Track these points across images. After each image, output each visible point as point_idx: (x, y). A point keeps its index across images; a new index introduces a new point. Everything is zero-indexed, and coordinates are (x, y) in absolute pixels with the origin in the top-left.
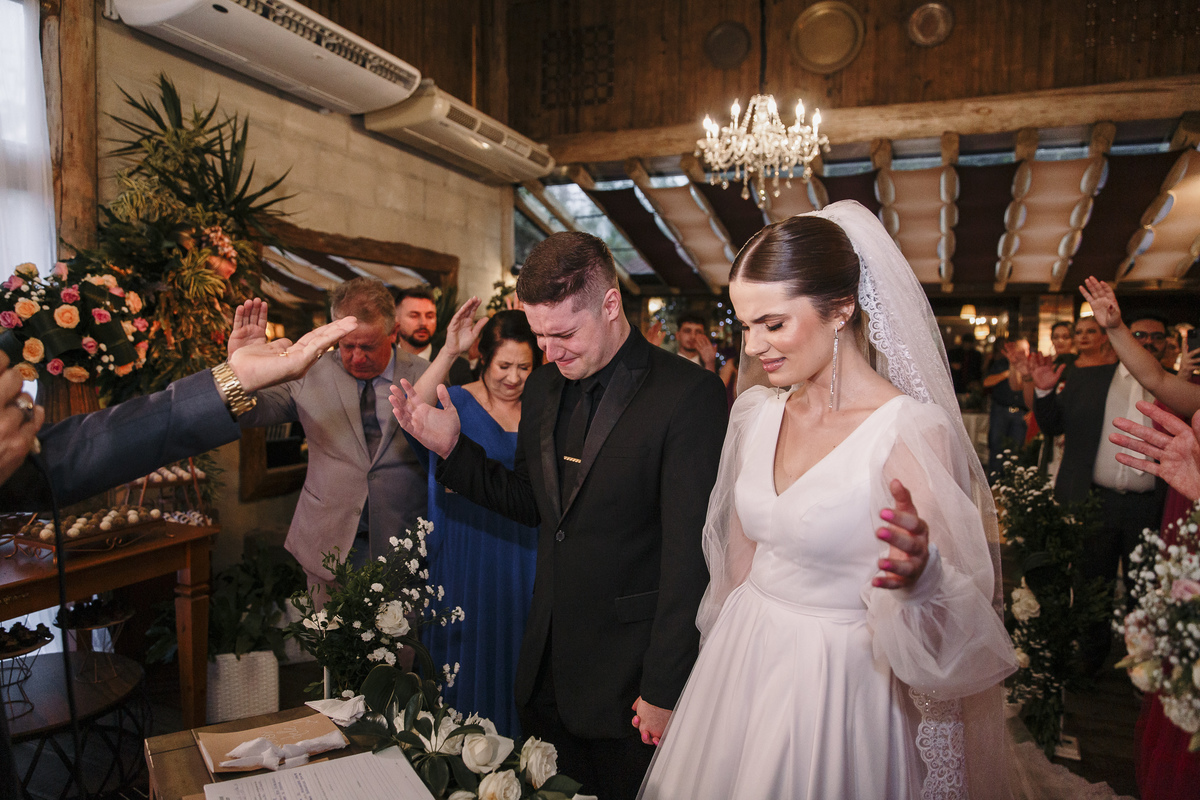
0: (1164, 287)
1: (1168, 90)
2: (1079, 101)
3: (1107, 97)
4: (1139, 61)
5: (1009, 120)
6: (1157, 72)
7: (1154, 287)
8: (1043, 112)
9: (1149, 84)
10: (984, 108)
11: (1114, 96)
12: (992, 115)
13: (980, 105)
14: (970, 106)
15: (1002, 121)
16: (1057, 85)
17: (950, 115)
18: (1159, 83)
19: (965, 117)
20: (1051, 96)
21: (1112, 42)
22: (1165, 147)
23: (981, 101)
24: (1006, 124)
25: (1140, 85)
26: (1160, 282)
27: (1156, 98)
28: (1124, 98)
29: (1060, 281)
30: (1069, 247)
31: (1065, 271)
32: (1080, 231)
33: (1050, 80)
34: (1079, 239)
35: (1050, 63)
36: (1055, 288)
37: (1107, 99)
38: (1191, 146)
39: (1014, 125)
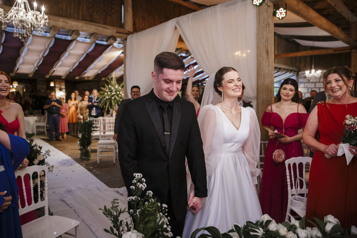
0: (89, 79)
1: (109, 29)
2: (90, 26)
4: (101, 19)
5: (73, 27)
6: (105, 23)
7: (86, 79)
8: (82, 27)
9: (104, 26)
11: (98, 27)
12: (68, 24)
13: (65, 20)
14: (61, 19)
15: (71, 26)
16: (83, 20)
17: (55, 20)
18: (107, 27)
19: (61, 23)
20: (84, 23)
21: (95, 12)
22: (105, 43)
23: (65, 19)
24: (72, 28)
25: (101, 25)
26: (88, 77)
27: (107, 30)
28: (100, 29)
29: (66, 76)
30: (73, 66)
31: (68, 73)
32: (78, 62)
33: (81, 18)
34: (77, 64)
35: (81, 13)
36: (63, 78)
37: (97, 27)
38: (113, 44)
39: (74, 29)
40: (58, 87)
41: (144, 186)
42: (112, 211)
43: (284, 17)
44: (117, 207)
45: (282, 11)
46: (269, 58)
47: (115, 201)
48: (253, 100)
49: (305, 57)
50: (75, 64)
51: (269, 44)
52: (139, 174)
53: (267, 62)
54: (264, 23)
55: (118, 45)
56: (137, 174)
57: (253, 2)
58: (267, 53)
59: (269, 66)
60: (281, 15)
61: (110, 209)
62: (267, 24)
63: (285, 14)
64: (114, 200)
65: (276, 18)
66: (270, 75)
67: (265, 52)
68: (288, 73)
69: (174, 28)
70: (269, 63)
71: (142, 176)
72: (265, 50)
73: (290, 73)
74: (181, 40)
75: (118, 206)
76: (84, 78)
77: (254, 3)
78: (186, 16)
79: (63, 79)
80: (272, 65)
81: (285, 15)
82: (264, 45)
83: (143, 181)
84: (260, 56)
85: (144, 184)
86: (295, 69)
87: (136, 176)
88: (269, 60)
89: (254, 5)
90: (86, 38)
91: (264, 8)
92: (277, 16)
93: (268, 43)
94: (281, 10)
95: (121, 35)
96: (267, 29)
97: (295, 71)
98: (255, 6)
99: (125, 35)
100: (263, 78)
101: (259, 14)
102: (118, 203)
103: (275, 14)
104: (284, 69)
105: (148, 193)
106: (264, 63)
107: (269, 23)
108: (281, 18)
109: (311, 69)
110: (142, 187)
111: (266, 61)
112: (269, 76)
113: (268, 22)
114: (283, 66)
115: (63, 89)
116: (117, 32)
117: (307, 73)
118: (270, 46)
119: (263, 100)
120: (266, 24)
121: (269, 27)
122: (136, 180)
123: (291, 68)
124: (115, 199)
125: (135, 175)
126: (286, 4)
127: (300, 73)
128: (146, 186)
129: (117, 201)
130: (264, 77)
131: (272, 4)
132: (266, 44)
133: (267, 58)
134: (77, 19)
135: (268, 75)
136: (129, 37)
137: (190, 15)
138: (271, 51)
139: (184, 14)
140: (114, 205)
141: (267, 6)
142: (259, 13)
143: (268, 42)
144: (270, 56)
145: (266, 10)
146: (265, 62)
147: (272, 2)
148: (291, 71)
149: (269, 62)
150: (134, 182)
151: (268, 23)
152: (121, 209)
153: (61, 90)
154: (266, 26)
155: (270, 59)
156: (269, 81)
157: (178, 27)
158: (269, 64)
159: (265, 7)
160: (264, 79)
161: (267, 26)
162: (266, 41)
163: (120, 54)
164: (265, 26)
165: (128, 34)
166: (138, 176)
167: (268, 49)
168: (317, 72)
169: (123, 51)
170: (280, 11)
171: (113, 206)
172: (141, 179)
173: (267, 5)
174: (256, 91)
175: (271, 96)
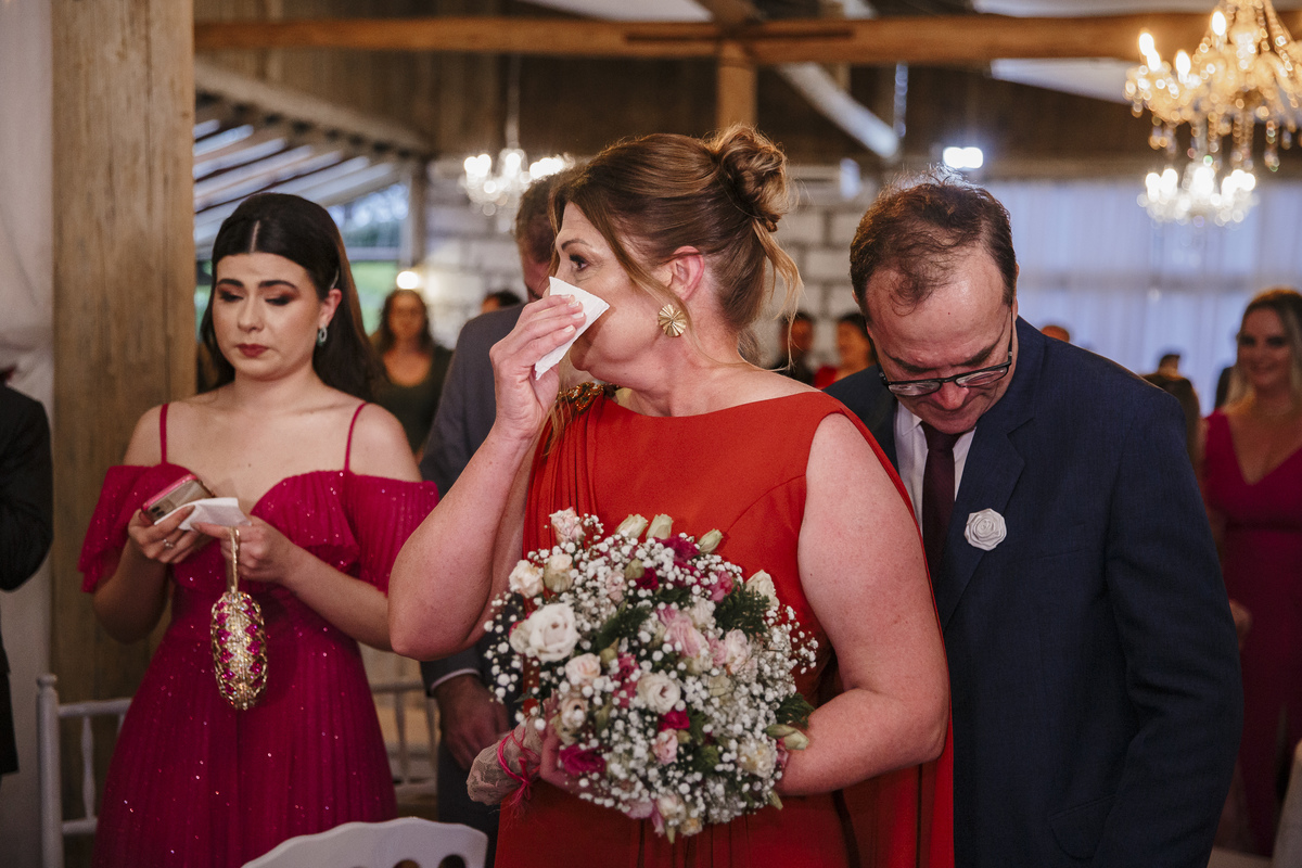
46: (148, 23)
48: (23, 362)
49: (471, 60)
53: (135, 57)
59: (149, 92)
66: (157, 164)
68: (358, 164)
70: (148, 62)
73: (374, 163)
80: (172, 83)
86: (406, 140)
88: (147, 39)
97: (404, 154)
100: (100, 183)
104: (333, 135)
106: (113, 58)
109: (498, 146)
111: (124, 43)
112: (150, 170)
114: (322, 113)
117: (476, 166)
119: (106, 359)
123: (375, 131)
127: (437, 170)
130: (110, 170)
133: (133, 18)
135: (142, 159)
146: (122, 56)
148: (380, 150)
149: (155, 60)
155: (155, 33)
156: (149, 208)
158: (148, 75)
160: (110, 191)
168: (534, 166)
174: (43, 284)
175: (165, 326)
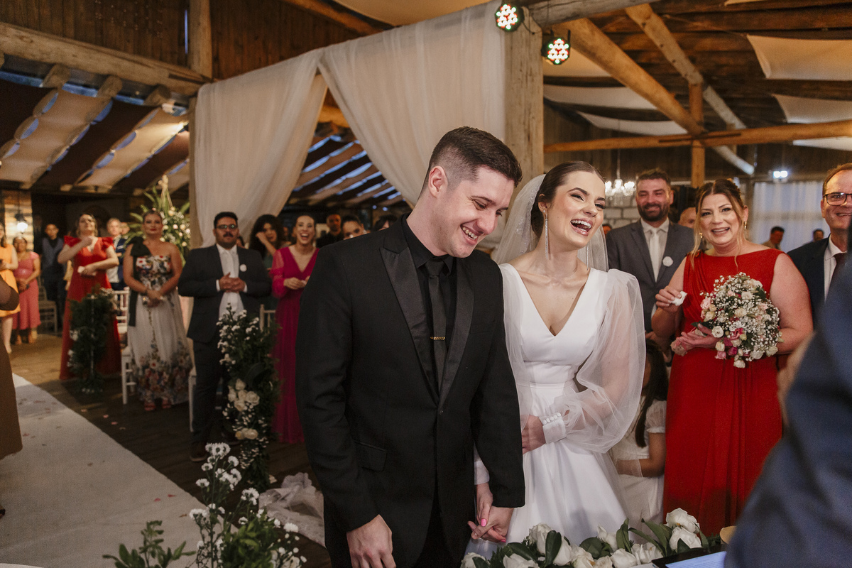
0: (100, 191)
1: (149, 67)
2: (98, 56)
3: (117, 59)
4: (129, 41)
5: (48, 54)
6: (139, 51)
7: (93, 191)
8: (74, 56)
9: (136, 58)
10: (27, 38)
11: (121, 60)
12: (33, 45)
13: (24, 34)
14: (13, 31)
15: (42, 53)
16: (76, 38)
18: (145, 61)
20: (79, 46)
21: (113, 22)
22: (141, 102)
23: (23, 31)
24: (45, 56)
25: (129, 56)
26: (97, 188)
27: (145, 70)
28: (126, 64)
29: (34, 182)
30: (53, 157)
31: (40, 174)
32: (68, 147)
33: (72, 32)
34: (64, 152)
35: (70, 20)
36: (27, 187)
37: (116, 61)
38: (160, 106)
39: (52, 59)
40: (10, 211)
41: (235, 476)
42: (143, 556)
43: (566, 60)
44: (160, 544)
45: (561, 46)
46: (532, 150)
47: (152, 527)
50: (58, 151)
51: (533, 118)
52: (221, 446)
53: (528, 160)
54: (521, 71)
55: (174, 109)
56: (215, 446)
57: (497, 23)
58: (527, 139)
59: (532, 169)
60: (558, 54)
61: (138, 551)
62: (529, 73)
63: (566, 53)
64: (149, 524)
65: (548, 61)
67: (523, 135)
69: (314, 72)
70: (532, 161)
71: (228, 450)
72: (525, 130)
74: (330, 102)
75: (161, 541)
76: (85, 188)
77: (500, 24)
78: (342, 45)
79: (25, 191)
80: (538, 167)
81: (566, 57)
82: (522, 121)
83: (232, 462)
84: (513, 145)
85: (234, 471)
87: (214, 451)
88: (532, 155)
89: (500, 28)
90: (86, 86)
91: (521, 36)
92: (550, 56)
93: (531, 116)
94: (559, 44)
95: (182, 83)
96: (529, 83)
98: (503, 32)
99: (191, 84)
101: (510, 51)
102: (160, 532)
103: (544, 51)
105: (247, 495)
106: (522, 160)
107: (533, 72)
108: (557, 62)
110: (227, 481)
111: (526, 157)
113: (531, 69)
115: (27, 215)
116: (171, 76)
118: (534, 123)
120: (527, 73)
121: (533, 80)
122: (212, 461)
124: (152, 523)
125: (211, 449)
126: (569, 32)
128: (240, 477)
129: (157, 528)
131: (539, 29)
132: (525, 117)
133: (528, 149)
134: (62, 35)
136: (202, 90)
137: (354, 44)
138: (537, 135)
139: (338, 41)
140: (149, 539)
141: (528, 33)
142: (512, 48)
143: (530, 113)
144: (534, 144)
145: (526, 42)
146: (525, 160)
147: (540, 25)
149: (534, 160)
150: (207, 467)
151: (531, 72)
152: (169, 550)
153: (19, 217)
154: (527, 77)
155: (534, 153)
157: (323, 70)
158: (532, 165)
159: (524, 35)
161: (529, 78)
162: (525, 111)
163: (181, 132)
164: (525, 78)
165: (201, 83)
166: (218, 450)
167: (531, 129)
169: (186, 123)
170: (556, 46)
171: (145, 543)
172: (226, 457)
173: (530, 31)
